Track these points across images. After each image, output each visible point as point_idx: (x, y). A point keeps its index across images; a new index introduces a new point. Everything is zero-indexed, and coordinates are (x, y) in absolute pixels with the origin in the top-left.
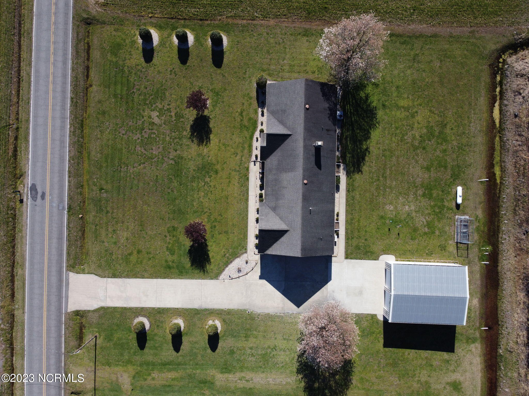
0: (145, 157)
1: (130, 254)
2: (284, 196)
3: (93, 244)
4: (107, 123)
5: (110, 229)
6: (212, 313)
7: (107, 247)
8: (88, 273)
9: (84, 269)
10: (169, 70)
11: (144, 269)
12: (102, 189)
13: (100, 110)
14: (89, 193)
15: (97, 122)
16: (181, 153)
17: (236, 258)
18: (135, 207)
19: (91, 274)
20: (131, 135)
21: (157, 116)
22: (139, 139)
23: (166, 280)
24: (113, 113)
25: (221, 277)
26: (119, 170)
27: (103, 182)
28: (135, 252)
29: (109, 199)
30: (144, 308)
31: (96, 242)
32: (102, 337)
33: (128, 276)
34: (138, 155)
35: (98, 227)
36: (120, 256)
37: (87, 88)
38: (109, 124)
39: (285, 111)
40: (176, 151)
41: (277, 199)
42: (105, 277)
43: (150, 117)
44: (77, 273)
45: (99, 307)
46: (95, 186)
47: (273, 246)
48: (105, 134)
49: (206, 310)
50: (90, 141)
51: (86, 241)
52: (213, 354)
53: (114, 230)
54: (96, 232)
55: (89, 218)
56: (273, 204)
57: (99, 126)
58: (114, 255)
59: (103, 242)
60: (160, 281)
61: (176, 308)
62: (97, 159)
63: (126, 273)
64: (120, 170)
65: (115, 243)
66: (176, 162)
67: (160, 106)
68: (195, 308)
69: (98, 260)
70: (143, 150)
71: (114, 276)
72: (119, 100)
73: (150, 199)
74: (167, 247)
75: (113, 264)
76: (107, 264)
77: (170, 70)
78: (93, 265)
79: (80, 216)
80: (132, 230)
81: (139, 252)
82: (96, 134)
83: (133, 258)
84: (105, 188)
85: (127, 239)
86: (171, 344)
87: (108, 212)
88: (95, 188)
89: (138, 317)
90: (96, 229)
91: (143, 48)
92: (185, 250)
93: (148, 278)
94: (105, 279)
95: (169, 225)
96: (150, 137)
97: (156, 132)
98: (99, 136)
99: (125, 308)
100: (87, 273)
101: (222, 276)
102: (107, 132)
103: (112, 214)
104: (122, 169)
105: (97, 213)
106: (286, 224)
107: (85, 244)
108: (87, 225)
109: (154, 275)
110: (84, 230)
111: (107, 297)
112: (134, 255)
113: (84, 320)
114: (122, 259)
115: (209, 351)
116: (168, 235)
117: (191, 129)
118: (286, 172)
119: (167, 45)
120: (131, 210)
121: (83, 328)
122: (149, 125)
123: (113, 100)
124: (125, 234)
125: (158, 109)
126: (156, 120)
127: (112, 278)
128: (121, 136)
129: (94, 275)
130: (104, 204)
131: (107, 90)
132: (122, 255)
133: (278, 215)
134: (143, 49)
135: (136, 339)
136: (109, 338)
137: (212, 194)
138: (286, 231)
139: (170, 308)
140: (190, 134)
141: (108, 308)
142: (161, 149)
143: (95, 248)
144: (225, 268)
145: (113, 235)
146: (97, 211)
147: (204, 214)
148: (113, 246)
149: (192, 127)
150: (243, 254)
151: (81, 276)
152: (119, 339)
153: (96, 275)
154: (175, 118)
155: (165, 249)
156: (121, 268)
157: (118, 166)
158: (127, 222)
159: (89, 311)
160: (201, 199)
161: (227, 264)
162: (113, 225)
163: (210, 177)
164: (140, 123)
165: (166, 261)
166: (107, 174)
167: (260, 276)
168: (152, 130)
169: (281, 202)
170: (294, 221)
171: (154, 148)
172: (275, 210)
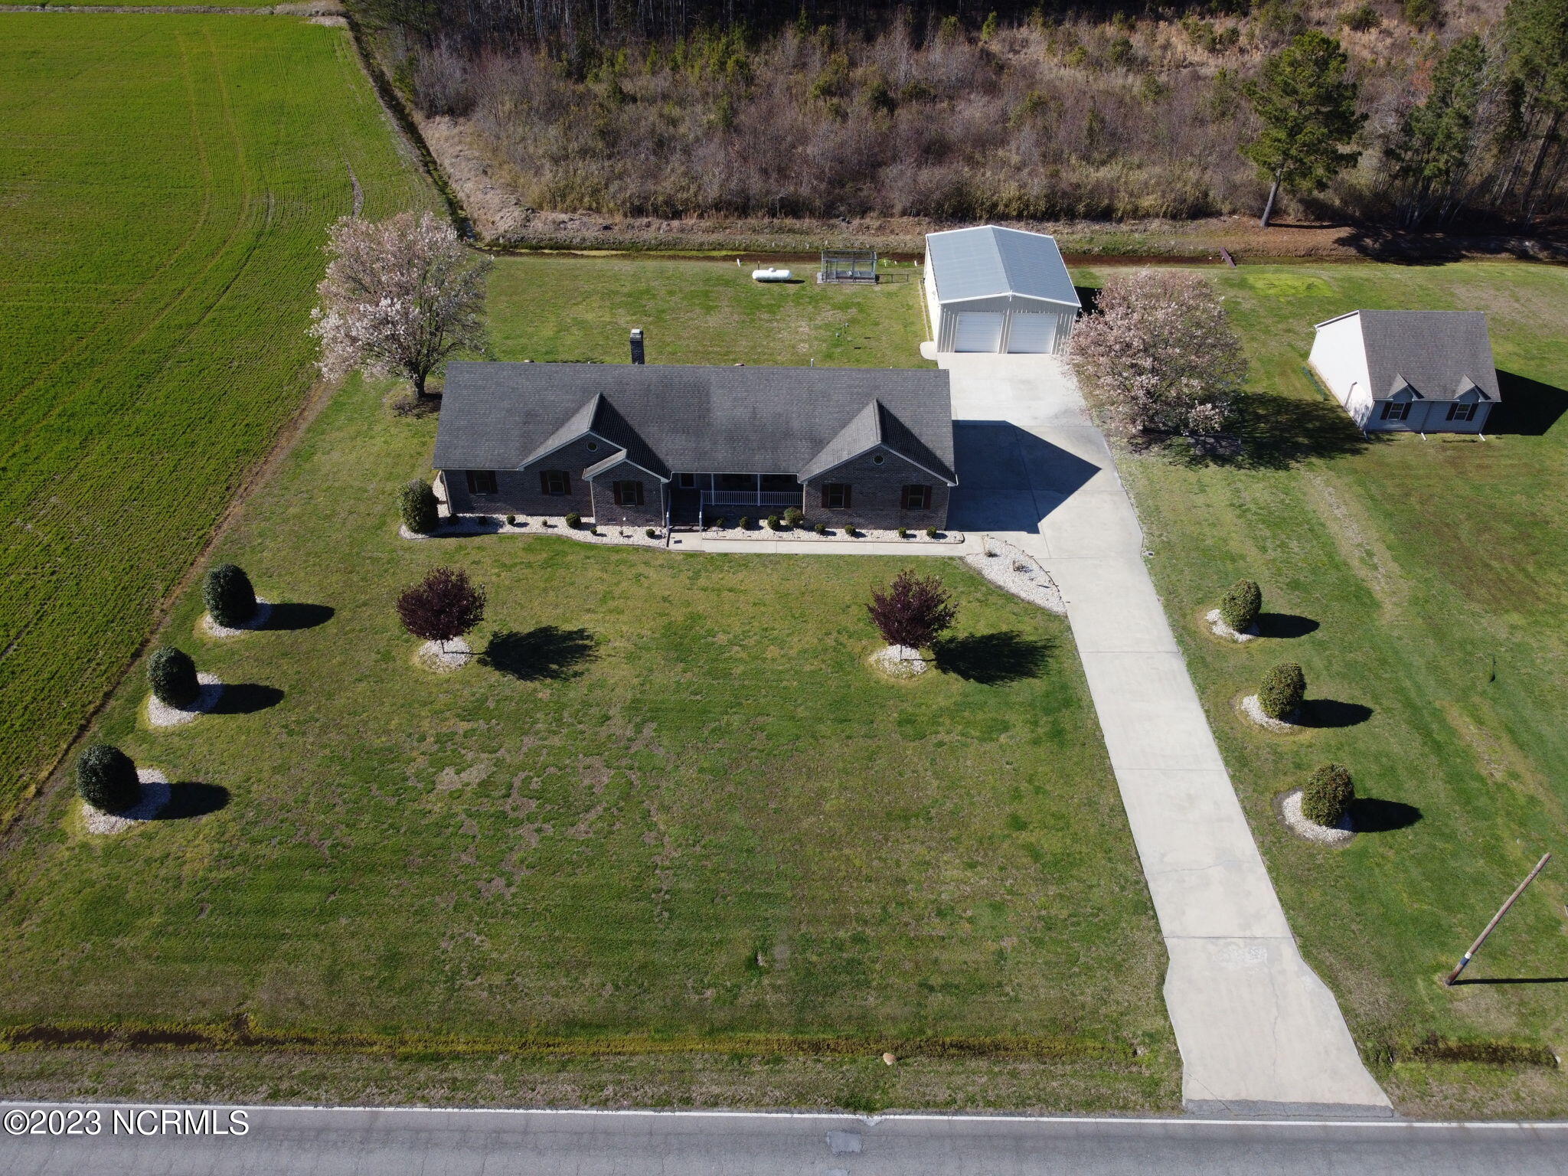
0: (620, 810)
1: (1036, 855)
2: (780, 415)
3: (1017, 1000)
4: (444, 945)
5: (938, 927)
6: (1184, 628)
7: (1020, 941)
8: (1164, 1013)
9: (1151, 1036)
10: (284, 738)
11: (1085, 810)
12: (752, 963)
13: (372, 978)
14: (771, 1024)
15: (427, 987)
16: (619, 705)
17: (983, 577)
18: (832, 841)
19: (1163, 1000)
20: (517, 856)
21: (458, 773)
22: (539, 830)
23: (1109, 741)
24: (398, 923)
25: (1055, 609)
26: (667, 897)
27: (722, 959)
28: (1024, 836)
29: (797, 936)
30: (1244, 808)
31: (1008, 989)
32: (1443, 959)
33: (1133, 858)
34: (611, 833)
35: (936, 980)
36: (1052, 890)
37: (247, 1041)
38: (452, 938)
39: (528, 414)
40: (609, 718)
41: (788, 434)
42: (1162, 944)
43: (457, 795)
44: (1179, 1063)
45: (1307, 968)
46: (735, 997)
47: (930, 445)
48: (494, 955)
49: (1180, 641)
50: (512, 1020)
51: (1007, 1035)
52: (1322, 626)
53: (940, 914)
54: (957, 987)
55: (894, 1019)
56: (803, 446)
57: (451, 979)
58: (1053, 912)
59: (1001, 954)
60: (1119, 759)
61: (1208, 717)
62: (609, 987)
63: (1121, 867)
64: (666, 892)
65: (997, 908)
66: (652, 719)
67: (421, 762)
68: (1185, 669)
69: (1091, 978)
70: (592, 816)
71: (1145, 907)
72: (350, 898)
73: (797, 791)
74: (982, 740)
75: (1092, 915)
76: (1098, 937)
77: (284, 736)
78: (1118, 996)
79: (888, 1059)
80: (930, 848)
81: (1018, 824)
82: (485, 994)
83: (1051, 843)
84: (746, 953)
85: (972, 866)
86: (1346, 729)
87: (858, 939)
88: (747, 997)
89: (1291, 828)
90: (946, 988)
91: (154, 819)
92: (981, 691)
93: (1118, 795)
94: (1169, 942)
95: (897, 736)
96: (539, 795)
97: (522, 775)
98: (498, 979)
99: (1270, 870)
100: (1166, 1017)
101: (1055, 606)
102: (487, 946)
103: (866, 922)
104: (665, 888)
105: (867, 984)
106: (859, 410)
107: (1026, 1042)
108: (930, 1032)
109: (1099, 775)
110: (960, 1046)
111: (1248, 934)
112: (1033, 840)
113: (1406, 1042)
114: (1060, 881)
115: (1318, 634)
116: (934, 739)
117: (532, 679)
118: (708, 410)
119: (184, 744)
120: (847, 851)
121: (1441, 1045)
122: (488, 796)
123: (344, 921)
124: (952, 873)
125: (431, 770)
126: (474, 775)
127: (1155, 916)
128: (513, 890)
129: (1166, 988)
130: (820, 955)
131: (285, 946)
132: (1045, 882)
133: (835, 433)
134: (157, 817)
135: (1387, 833)
136: (1436, 933)
137: (773, 629)
138: (881, 409)
139: (1214, 733)
140: (548, 681)
141: (1296, 931)
142: (596, 761)
143: (1034, 988)
144: (1023, 600)
145: (961, 918)
146: (858, 985)
147: (845, 647)
148: (1011, 917)
149: (523, 676)
150: (966, 564)
151: (1187, 1041)
152: (1415, 892)
153: (1162, 980)
154: (481, 721)
155: (988, 746)
156: (1102, 883)
157: (651, 901)
158: (898, 865)
159: (1347, 1012)
160: (793, 653)
161: (1010, 598)
162: (919, 918)
163: (711, 633)
164: (472, 826)
165: (1036, 742)
166: (681, 944)
167: (1030, 532)
168: (510, 786)
169: (796, 424)
170: (850, 387)
171: (587, 782)
172: (821, 441)
